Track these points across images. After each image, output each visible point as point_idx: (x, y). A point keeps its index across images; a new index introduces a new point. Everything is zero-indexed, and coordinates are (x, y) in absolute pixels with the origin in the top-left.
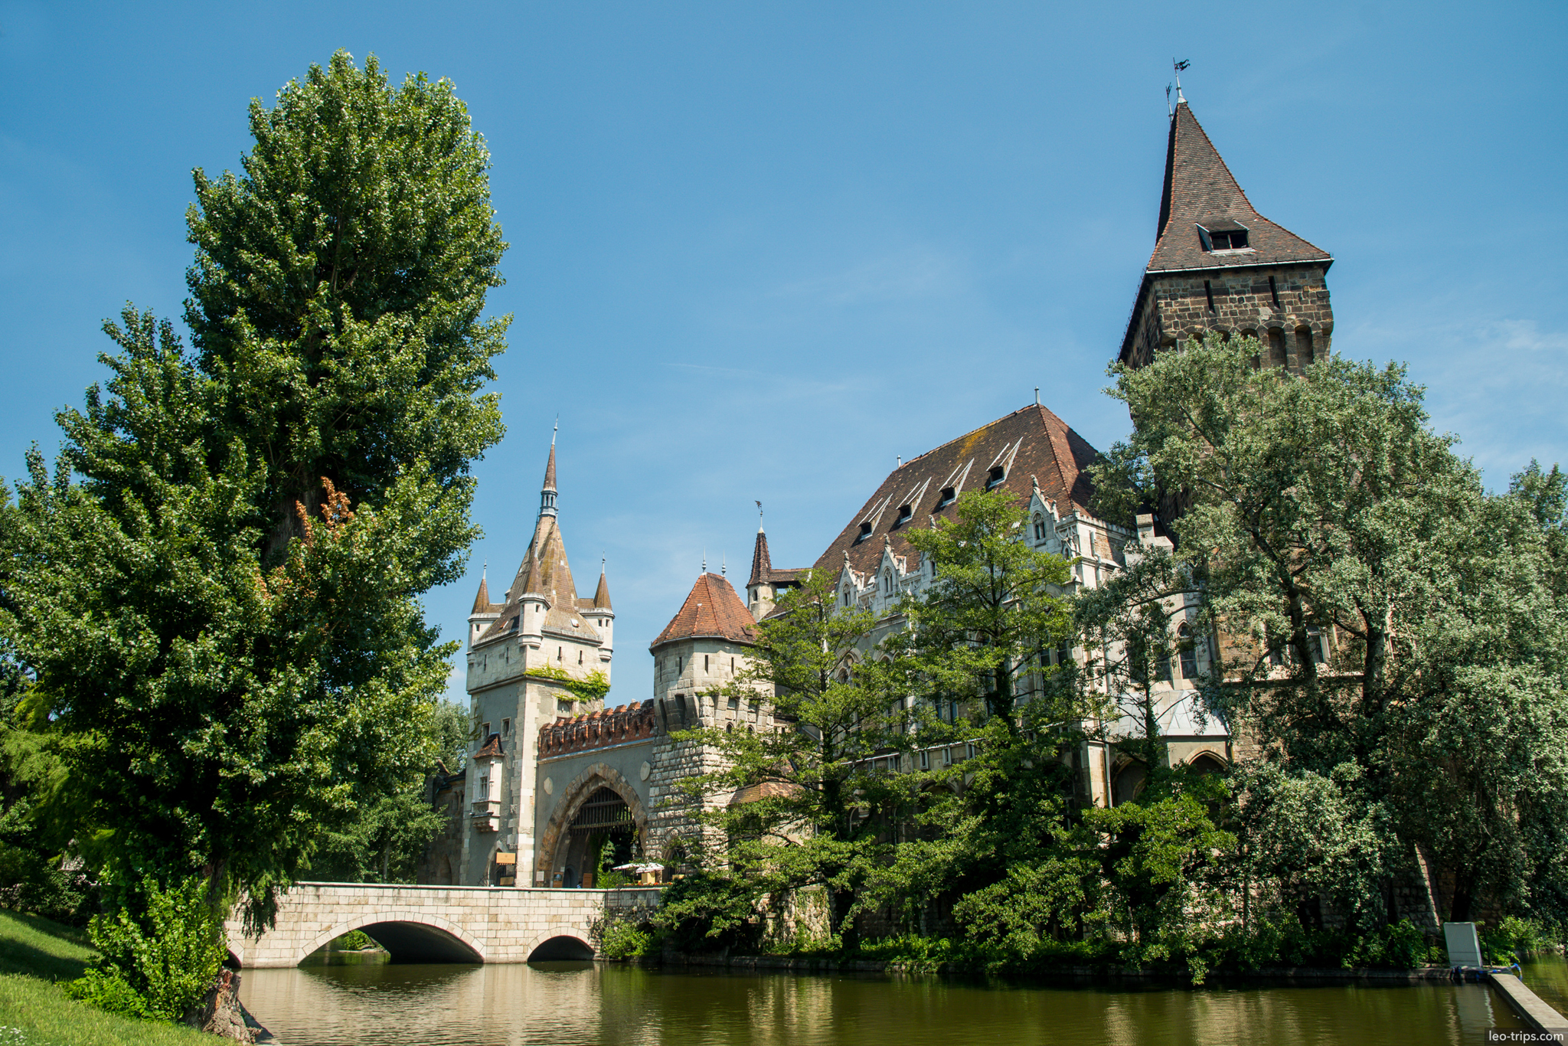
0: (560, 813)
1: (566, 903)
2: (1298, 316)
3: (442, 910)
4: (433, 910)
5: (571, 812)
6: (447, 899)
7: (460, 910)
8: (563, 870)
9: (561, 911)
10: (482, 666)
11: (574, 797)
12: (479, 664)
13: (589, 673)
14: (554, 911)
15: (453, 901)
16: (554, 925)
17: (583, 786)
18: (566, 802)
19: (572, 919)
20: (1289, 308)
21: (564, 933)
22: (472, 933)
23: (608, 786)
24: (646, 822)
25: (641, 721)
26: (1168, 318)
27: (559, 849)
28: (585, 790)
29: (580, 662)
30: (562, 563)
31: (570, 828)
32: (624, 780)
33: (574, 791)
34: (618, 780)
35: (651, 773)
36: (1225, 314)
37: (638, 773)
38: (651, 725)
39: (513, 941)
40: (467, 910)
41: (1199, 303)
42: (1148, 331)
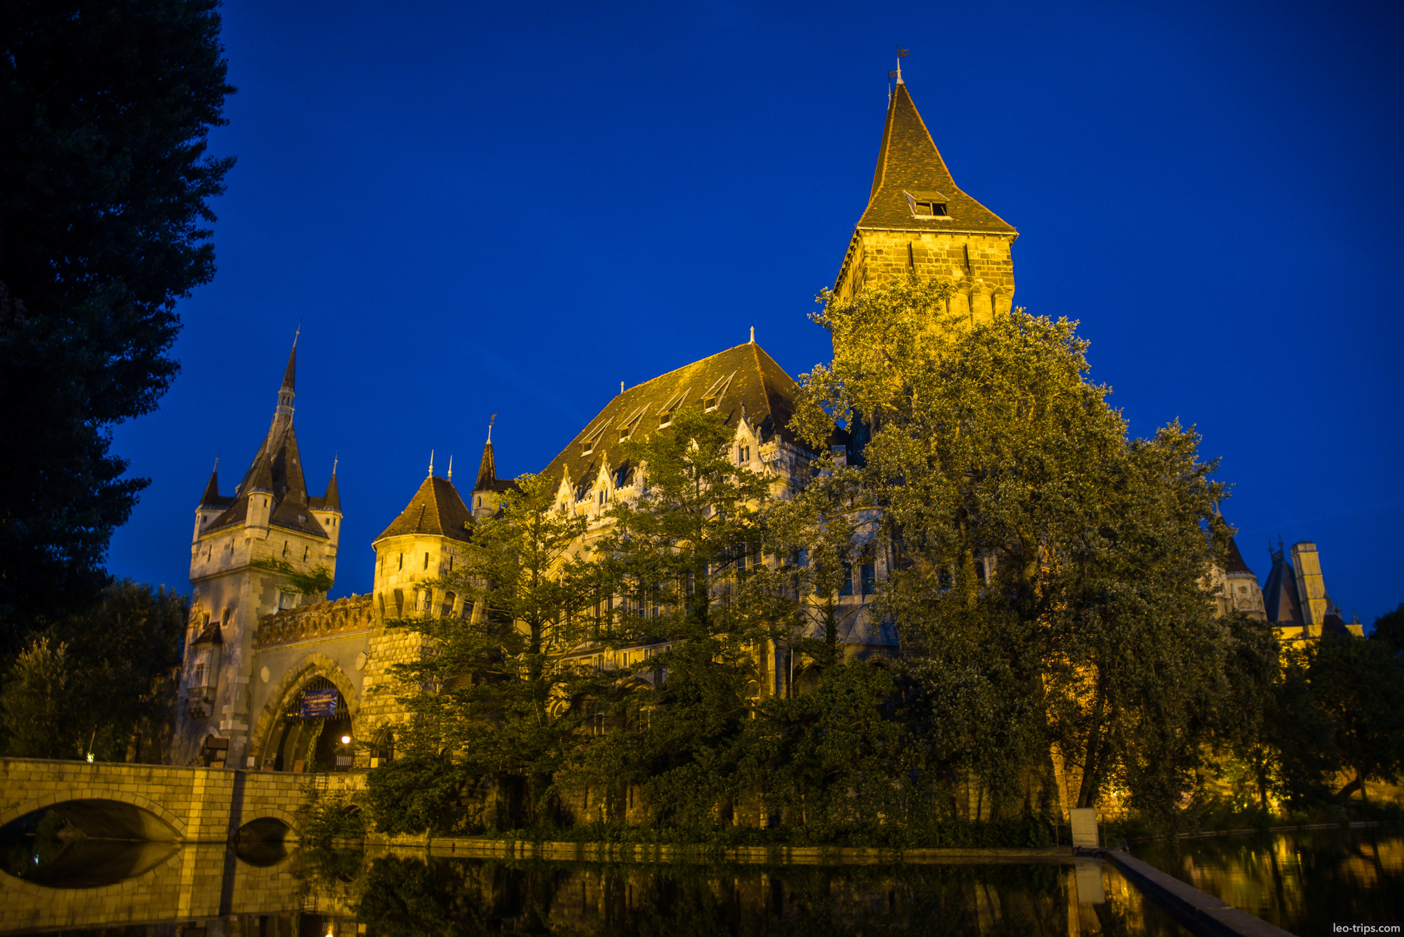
0: (275, 700)
1: (273, 786)
2: (985, 280)
3: (143, 788)
4: (133, 788)
5: (286, 700)
6: (149, 778)
7: (162, 789)
8: (274, 756)
9: (268, 793)
10: (207, 556)
11: (290, 685)
12: (204, 554)
13: (314, 568)
14: (260, 793)
15: (155, 780)
16: (259, 806)
17: (299, 675)
18: (282, 691)
19: (279, 801)
20: (977, 273)
21: (269, 814)
22: (173, 812)
23: (324, 676)
24: (358, 711)
25: (360, 614)
26: (873, 270)
27: (272, 735)
28: (301, 679)
29: (305, 557)
30: (294, 461)
31: (284, 716)
32: (339, 669)
33: (290, 680)
34: (333, 669)
35: (366, 663)
36: (923, 272)
37: (354, 664)
38: (370, 618)
39: (216, 821)
40: (170, 790)
41: (901, 260)
42: (854, 282)
